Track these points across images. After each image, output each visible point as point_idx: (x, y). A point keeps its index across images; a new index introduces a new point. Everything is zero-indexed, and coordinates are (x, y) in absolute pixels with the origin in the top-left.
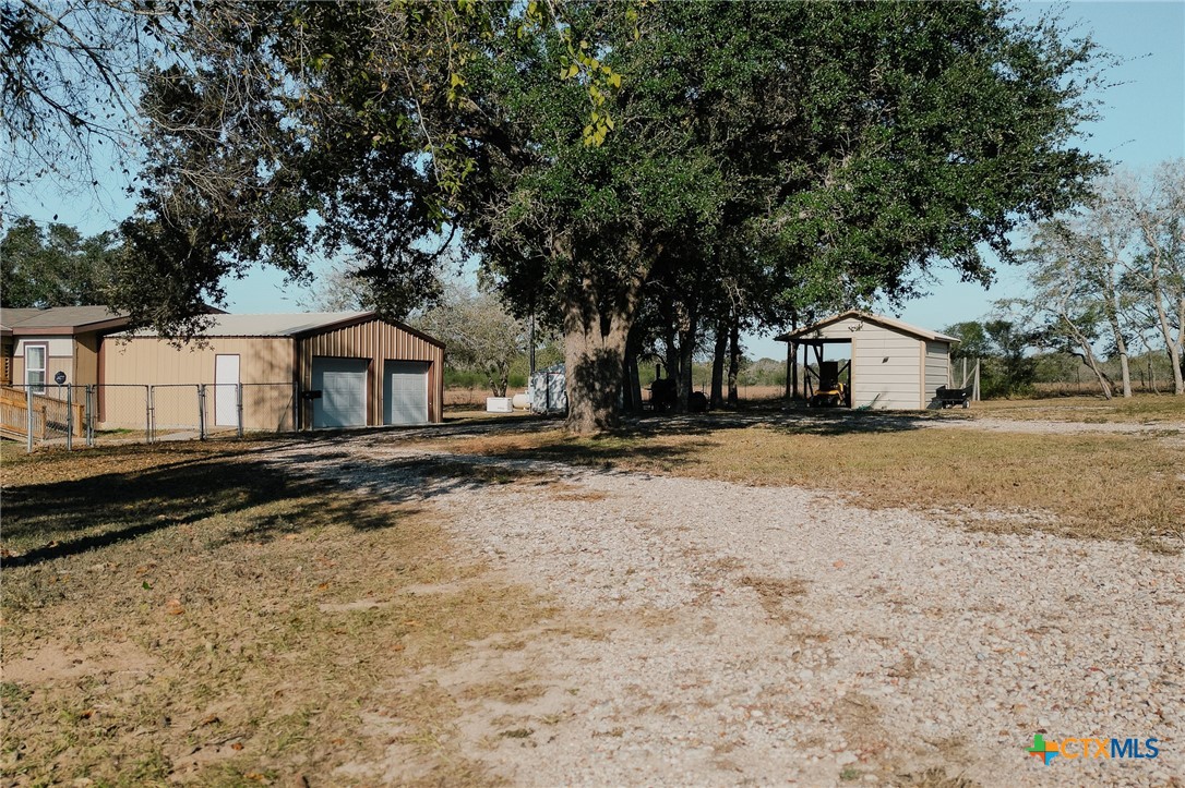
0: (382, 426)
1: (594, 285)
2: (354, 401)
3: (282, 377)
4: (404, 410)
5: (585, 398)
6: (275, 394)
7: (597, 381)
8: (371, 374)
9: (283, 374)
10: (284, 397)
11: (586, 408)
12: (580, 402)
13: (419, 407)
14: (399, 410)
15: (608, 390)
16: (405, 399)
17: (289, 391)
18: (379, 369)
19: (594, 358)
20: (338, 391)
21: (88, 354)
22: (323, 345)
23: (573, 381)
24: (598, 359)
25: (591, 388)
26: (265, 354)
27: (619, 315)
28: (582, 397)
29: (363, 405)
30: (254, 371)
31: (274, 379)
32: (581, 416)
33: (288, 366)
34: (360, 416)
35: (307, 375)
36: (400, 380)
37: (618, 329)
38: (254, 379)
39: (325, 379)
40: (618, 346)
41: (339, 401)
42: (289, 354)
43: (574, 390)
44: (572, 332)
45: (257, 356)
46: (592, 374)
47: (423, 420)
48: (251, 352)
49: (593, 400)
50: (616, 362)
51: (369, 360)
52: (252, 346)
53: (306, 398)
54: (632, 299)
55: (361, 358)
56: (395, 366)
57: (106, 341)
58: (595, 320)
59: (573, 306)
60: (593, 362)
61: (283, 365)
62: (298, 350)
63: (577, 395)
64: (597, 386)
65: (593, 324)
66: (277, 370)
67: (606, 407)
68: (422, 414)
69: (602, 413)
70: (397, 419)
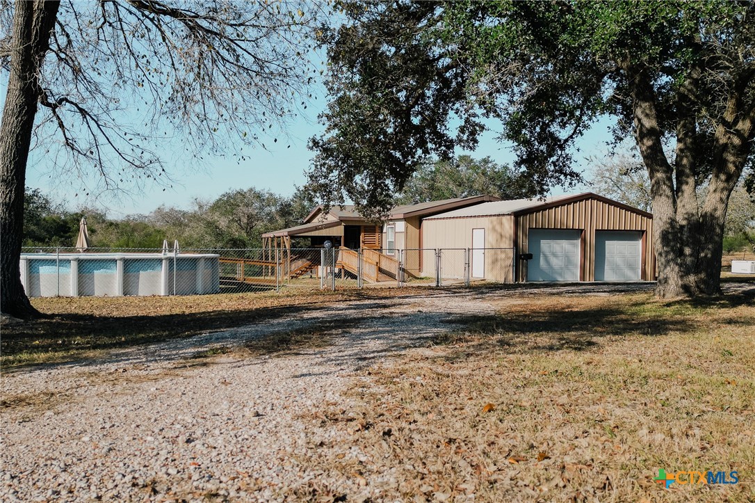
0: (594, 282)
1: (687, 148)
2: (568, 261)
3: (507, 244)
4: (616, 269)
5: (672, 264)
6: (503, 256)
7: (687, 245)
8: (584, 242)
9: (507, 242)
10: (509, 258)
11: (672, 274)
12: (665, 267)
13: (632, 267)
14: (613, 269)
15: (702, 255)
16: (618, 260)
17: (511, 254)
18: (591, 237)
19: (684, 223)
20: (555, 255)
21: (413, 230)
22: (539, 220)
23: (659, 246)
24: (689, 224)
25: (680, 253)
26: (498, 227)
27: (717, 176)
28: (668, 262)
29: (576, 265)
30: (492, 239)
31: (503, 246)
32: (666, 280)
33: (510, 236)
34: (573, 274)
35: (524, 242)
36: (612, 246)
37: (715, 191)
38: (492, 245)
39: (542, 245)
40: (715, 210)
41: (556, 263)
42: (511, 227)
43: (660, 254)
44: (657, 197)
45: (494, 229)
46: (681, 239)
47: (636, 277)
48: (491, 227)
49: (680, 265)
50: (712, 225)
51: (582, 230)
52: (492, 222)
53: (523, 259)
54: (731, 158)
55: (573, 229)
56: (604, 235)
57: (424, 222)
58: (687, 183)
59: (658, 171)
60: (682, 227)
61: (508, 235)
62: (516, 224)
63: (663, 260)
64: (687, 251)
65: (685, 187)
66: (504, 239)
67: (696, 273)
68: (636, 273)
69: (692, 279)
70: (609, 277)
